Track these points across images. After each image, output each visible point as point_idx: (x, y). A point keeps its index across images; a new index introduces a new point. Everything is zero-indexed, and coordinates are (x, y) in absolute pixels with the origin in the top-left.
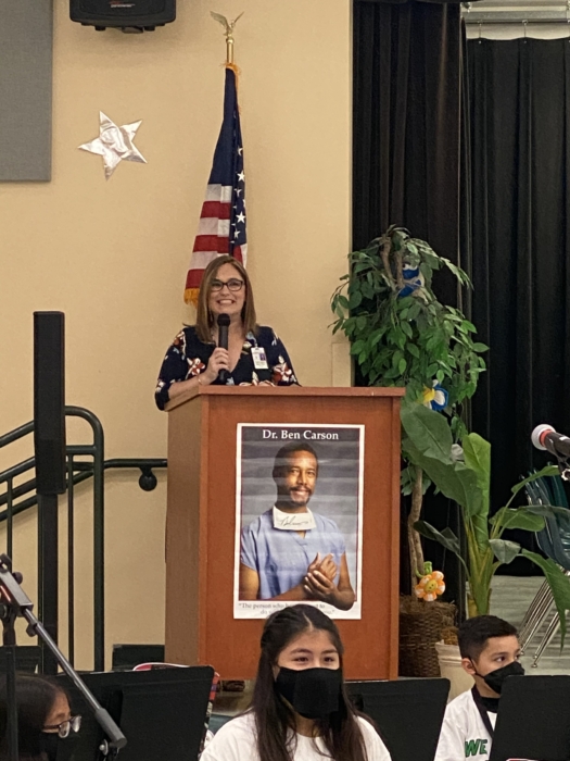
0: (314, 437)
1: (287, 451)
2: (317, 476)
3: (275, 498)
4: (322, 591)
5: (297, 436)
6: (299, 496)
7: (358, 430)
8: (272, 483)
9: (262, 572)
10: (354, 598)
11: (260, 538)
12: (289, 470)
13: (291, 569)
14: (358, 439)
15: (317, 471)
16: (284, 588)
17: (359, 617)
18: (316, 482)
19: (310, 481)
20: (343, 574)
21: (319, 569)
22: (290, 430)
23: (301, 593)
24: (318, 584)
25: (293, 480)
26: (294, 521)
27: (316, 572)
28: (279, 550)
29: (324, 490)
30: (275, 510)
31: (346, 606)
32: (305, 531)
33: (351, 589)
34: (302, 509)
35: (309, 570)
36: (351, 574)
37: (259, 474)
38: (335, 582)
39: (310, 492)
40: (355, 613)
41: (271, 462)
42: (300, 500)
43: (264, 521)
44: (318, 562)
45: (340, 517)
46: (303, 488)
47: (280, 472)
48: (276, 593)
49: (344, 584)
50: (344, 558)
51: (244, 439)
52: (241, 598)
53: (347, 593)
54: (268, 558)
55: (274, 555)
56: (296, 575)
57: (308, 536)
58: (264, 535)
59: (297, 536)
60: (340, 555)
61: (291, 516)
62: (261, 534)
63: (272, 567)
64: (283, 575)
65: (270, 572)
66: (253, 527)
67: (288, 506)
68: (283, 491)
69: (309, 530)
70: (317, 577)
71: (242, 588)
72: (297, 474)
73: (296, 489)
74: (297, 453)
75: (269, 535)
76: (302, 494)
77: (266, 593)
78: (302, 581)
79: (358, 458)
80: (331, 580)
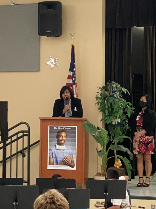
0: (66, 129)
1: (59, 132)
2: (66, 138)
3: (57, 142)
4: (67, 163)
5: (62, 128)
6: (62, 142)
7: (76, 127)
8: (56, 139)
9: (54, 159)
10: (75, 165)
11: (53, 151)
12: (60, 136)
13: (60, 158)
14: (76, 129)
15: (66, 137)
16: (59, 163)
17: (76, 169)
18: (66, 139)
19: (65, 138)
20: (72, 159)
21: (67, 158)
22: (60, 127)
23: (62, 164)
24: (66, 162)
25: (61, 138)
26: (61, 147)
27: (66, 159)
28: (58, 154)
29: (68, 141)
30: (57, 145)
31: (73, 167)
32: (63, 150)
33: (74, 163)
34: (63, 145)
35: (64, 159)
36: (74, 160)
37: (53, 137)
38: (70, 161)
39: (65, 141)
40: (75, 168)
41: (56, 134)
42: (62, 143)
43: (54, 148)
44: (67, 157)
45: (72, 147)
46: (63, 140)
47: (58, 136)
48: (57, 164)
49: (72, 162)
50: (72, 156)
51: (50, 129)
52: (49, 164)
53: (73, 164)
54: (55, 155)
55: (56, 155)
56: (61, 160)
57: (64, 151)
58: (54, 151)
59: (62, 151)
60: (71, 155)
61: (60, 146)
62: (54, 150)
63: (56, 158)
64: (59, 160)
65: (55, 159)
66: (52, 149)
67: (60, 144)
68: (59, 141)
69: (64, 150)
70: (66, 160)
71: (49, 162)
72: (62, 137)
73: (61, 140)
74: (62, 132)
75: (55, 151)
76: (63, 141)
77: (55, 163)
78: (63, 161)
79: (75, 133)
80: (69, 161)
